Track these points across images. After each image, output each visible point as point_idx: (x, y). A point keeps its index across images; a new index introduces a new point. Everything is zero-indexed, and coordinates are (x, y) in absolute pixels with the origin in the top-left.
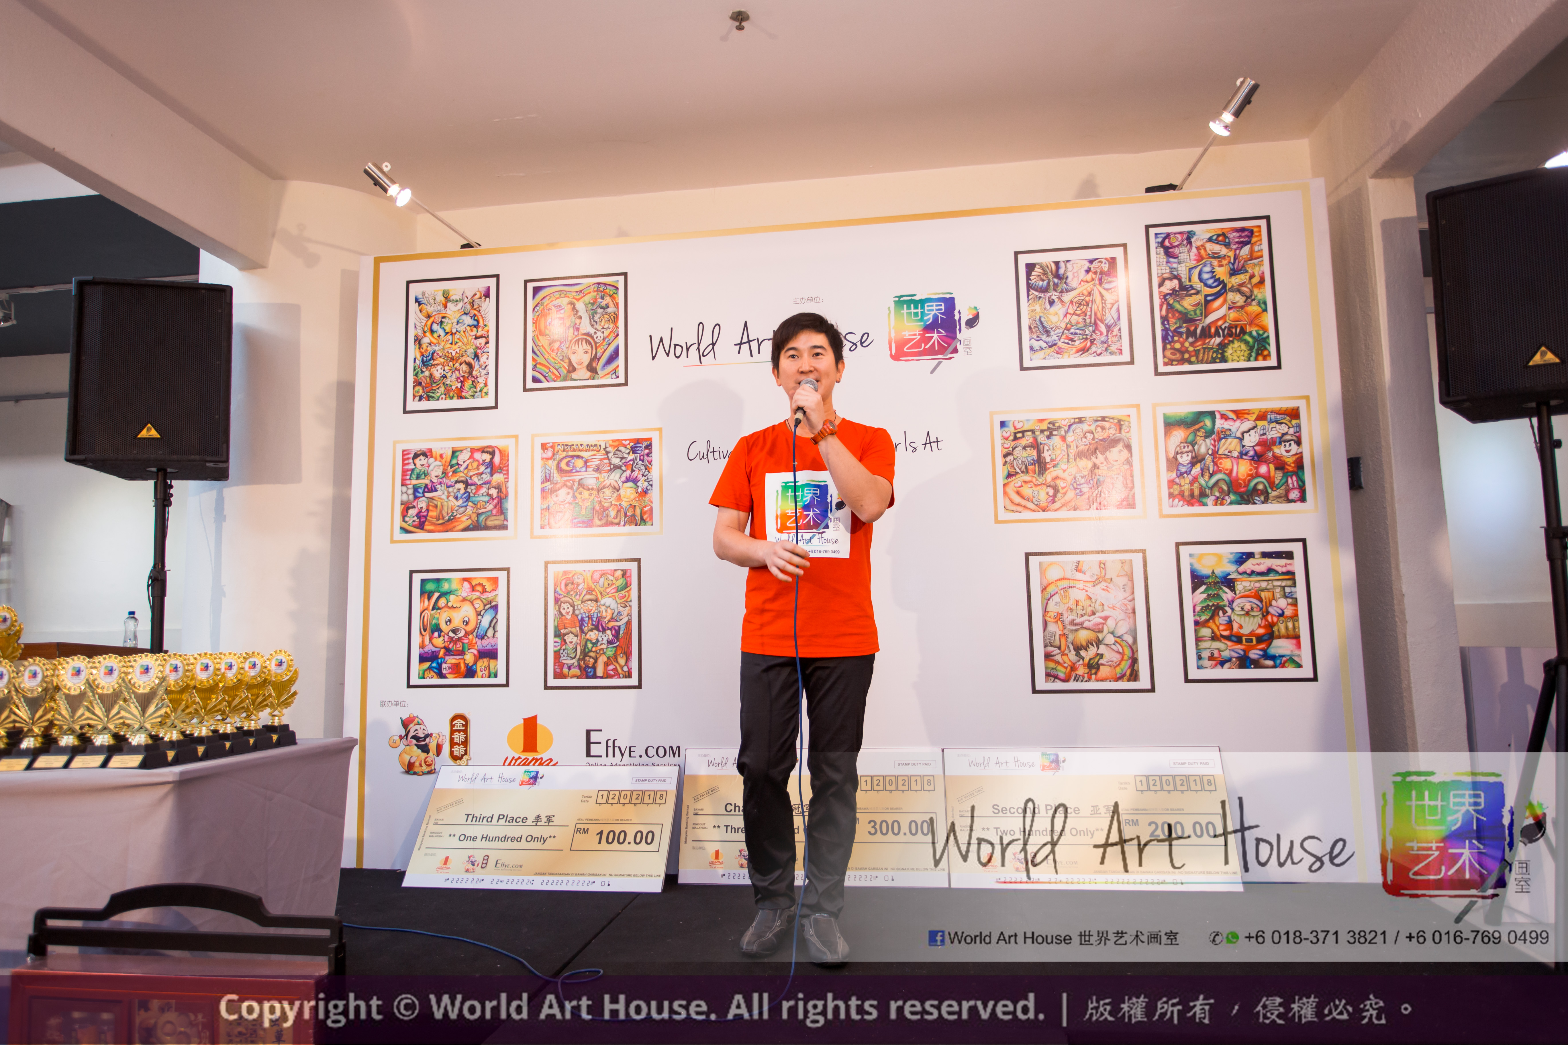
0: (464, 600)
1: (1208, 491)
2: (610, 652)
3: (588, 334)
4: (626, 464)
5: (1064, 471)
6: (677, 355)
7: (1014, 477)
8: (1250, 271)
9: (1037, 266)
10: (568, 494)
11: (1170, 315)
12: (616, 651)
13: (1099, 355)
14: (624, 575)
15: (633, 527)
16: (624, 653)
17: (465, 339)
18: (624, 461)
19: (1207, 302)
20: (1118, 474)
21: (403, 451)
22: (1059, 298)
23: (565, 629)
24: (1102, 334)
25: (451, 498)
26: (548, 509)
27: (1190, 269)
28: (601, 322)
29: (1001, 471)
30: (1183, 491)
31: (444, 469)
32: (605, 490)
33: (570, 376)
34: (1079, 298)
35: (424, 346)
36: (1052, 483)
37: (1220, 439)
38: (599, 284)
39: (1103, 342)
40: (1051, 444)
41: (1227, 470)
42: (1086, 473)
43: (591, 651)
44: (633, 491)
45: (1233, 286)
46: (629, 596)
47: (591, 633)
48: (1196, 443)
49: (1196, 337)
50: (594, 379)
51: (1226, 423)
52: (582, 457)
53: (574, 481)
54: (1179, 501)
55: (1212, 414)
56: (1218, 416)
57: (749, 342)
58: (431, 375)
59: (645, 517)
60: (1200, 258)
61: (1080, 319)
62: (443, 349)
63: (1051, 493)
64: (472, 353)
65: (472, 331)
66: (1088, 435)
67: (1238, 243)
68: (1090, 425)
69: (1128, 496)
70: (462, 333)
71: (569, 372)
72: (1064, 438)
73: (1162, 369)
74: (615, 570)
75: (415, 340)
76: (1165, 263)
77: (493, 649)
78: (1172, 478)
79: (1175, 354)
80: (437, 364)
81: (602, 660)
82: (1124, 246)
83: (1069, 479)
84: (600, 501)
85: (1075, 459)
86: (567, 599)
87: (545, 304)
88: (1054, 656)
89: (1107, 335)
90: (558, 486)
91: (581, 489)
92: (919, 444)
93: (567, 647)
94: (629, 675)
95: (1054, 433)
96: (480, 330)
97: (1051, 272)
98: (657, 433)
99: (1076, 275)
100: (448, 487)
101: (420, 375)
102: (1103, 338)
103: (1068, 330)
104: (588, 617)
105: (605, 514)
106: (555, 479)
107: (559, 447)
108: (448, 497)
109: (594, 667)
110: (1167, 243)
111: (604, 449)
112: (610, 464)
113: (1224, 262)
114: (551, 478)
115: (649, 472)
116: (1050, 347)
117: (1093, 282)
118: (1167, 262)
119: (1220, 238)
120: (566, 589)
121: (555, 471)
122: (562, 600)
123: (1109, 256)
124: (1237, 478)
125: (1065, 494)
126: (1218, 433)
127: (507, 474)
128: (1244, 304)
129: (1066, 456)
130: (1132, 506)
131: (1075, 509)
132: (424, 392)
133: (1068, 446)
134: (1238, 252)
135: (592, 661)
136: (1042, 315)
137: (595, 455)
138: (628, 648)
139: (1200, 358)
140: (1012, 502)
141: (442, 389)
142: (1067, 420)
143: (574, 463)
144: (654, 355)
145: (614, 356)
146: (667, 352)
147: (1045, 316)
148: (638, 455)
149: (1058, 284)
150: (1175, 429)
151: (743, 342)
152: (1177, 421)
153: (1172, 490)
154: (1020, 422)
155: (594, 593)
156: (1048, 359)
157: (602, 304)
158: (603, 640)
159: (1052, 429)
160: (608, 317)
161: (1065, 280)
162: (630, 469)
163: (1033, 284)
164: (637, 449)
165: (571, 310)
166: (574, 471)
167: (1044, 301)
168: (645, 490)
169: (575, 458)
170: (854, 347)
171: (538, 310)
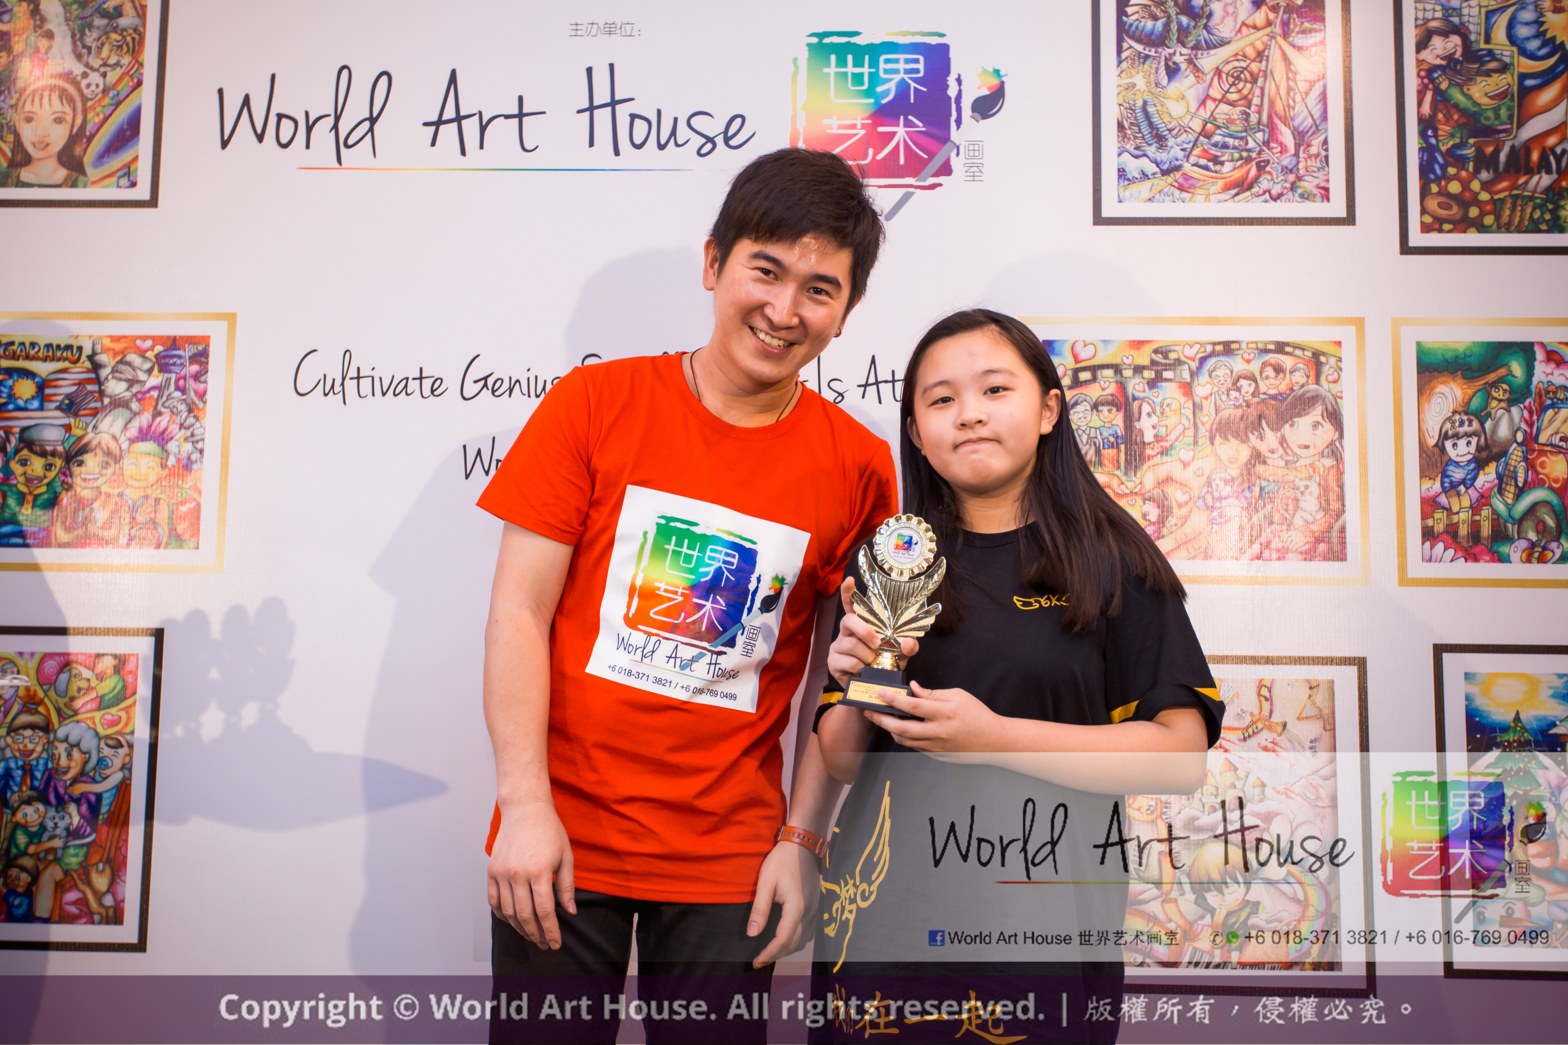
1: (1512, 529)
6: (284, 140)
12: (87, 856)
13: (1276, 198)
15: (153, 551)
16: (108, 861)
19: (1525, 93)
20: (1310, 478)
22: (1190, 62)
24: (1284, 149)
27: (1490, 14)
28: (100, 49)
30: (1456, 525)
33: (15, 175)
34: (1236, 64)
36: (1156, 492)
37: (1543, 409)
39: (1287, 170)
40: (1158, 400)
41: (1556, 481)
44: (155, 462)
46: (129, 719)
47: (29, 810)
48: (1489, 415)
49: (1496, 170)
50: (74, 185)
51: (1557, 372)
52: (29, 374)
53: (8, 431)
54: (1446, 549)
55: (1526, 350)
56: (1540, 355)
57: (459, 119)
59: (181, 528)
61: (1236, 112)
66: (1243, 383)
68: (1248, 361)
72: (1187, 388)
73: (1416, 238)
74: (99, 656)
78: (1432, 493)
79: (1449, 207)
83: (1196, 484)
85: (1212, 440)
89: (1296, 154)
91: (25, 452)
92: (850, 386)
94: (116, 917)
95: (1167, 374)
97: (1175, 1)
98: (224, 324)
99: (1231, 9)
102: (1287, 161)
103: (1208, 136)
104: (23, 768)
111: (91, 358)
115: (197, 418)
116: (1165, 173)
125: (1185, 519)
126: (1539, 394)
129: (1192, 429)
130: (1338, 554)
133: (1197, 408)
135: (25, 877)
136: (1148, 98)
137: (66, 370)
138: (118, 849)
139: (1505, 219)
142: (1197, 347)
143: (11, 388)
144: (226, 137)
145: (128, 133)
146: (259, 131)
147: (1156, 101)
148: (173, 376)
149: (1188, 28)
150: (1442, 379)
151: (444, 118)
152: (1447, 361)
153: (1430, 522)
154: (1085, 346)
155: (41, 709)
156: (1159, 201)
157: (105, 6)
158: (56, 826)
159: (1162, 364)
160: (119, 38)
161: (1205, 21)
162: (151, 409)
163: (1131, 25)
164: (171, 361)
165: (28, 15)
166: (11, 407)
167: (1154, 66)
168: (185, 461)
169: (16, 376)
170: (709, 146)
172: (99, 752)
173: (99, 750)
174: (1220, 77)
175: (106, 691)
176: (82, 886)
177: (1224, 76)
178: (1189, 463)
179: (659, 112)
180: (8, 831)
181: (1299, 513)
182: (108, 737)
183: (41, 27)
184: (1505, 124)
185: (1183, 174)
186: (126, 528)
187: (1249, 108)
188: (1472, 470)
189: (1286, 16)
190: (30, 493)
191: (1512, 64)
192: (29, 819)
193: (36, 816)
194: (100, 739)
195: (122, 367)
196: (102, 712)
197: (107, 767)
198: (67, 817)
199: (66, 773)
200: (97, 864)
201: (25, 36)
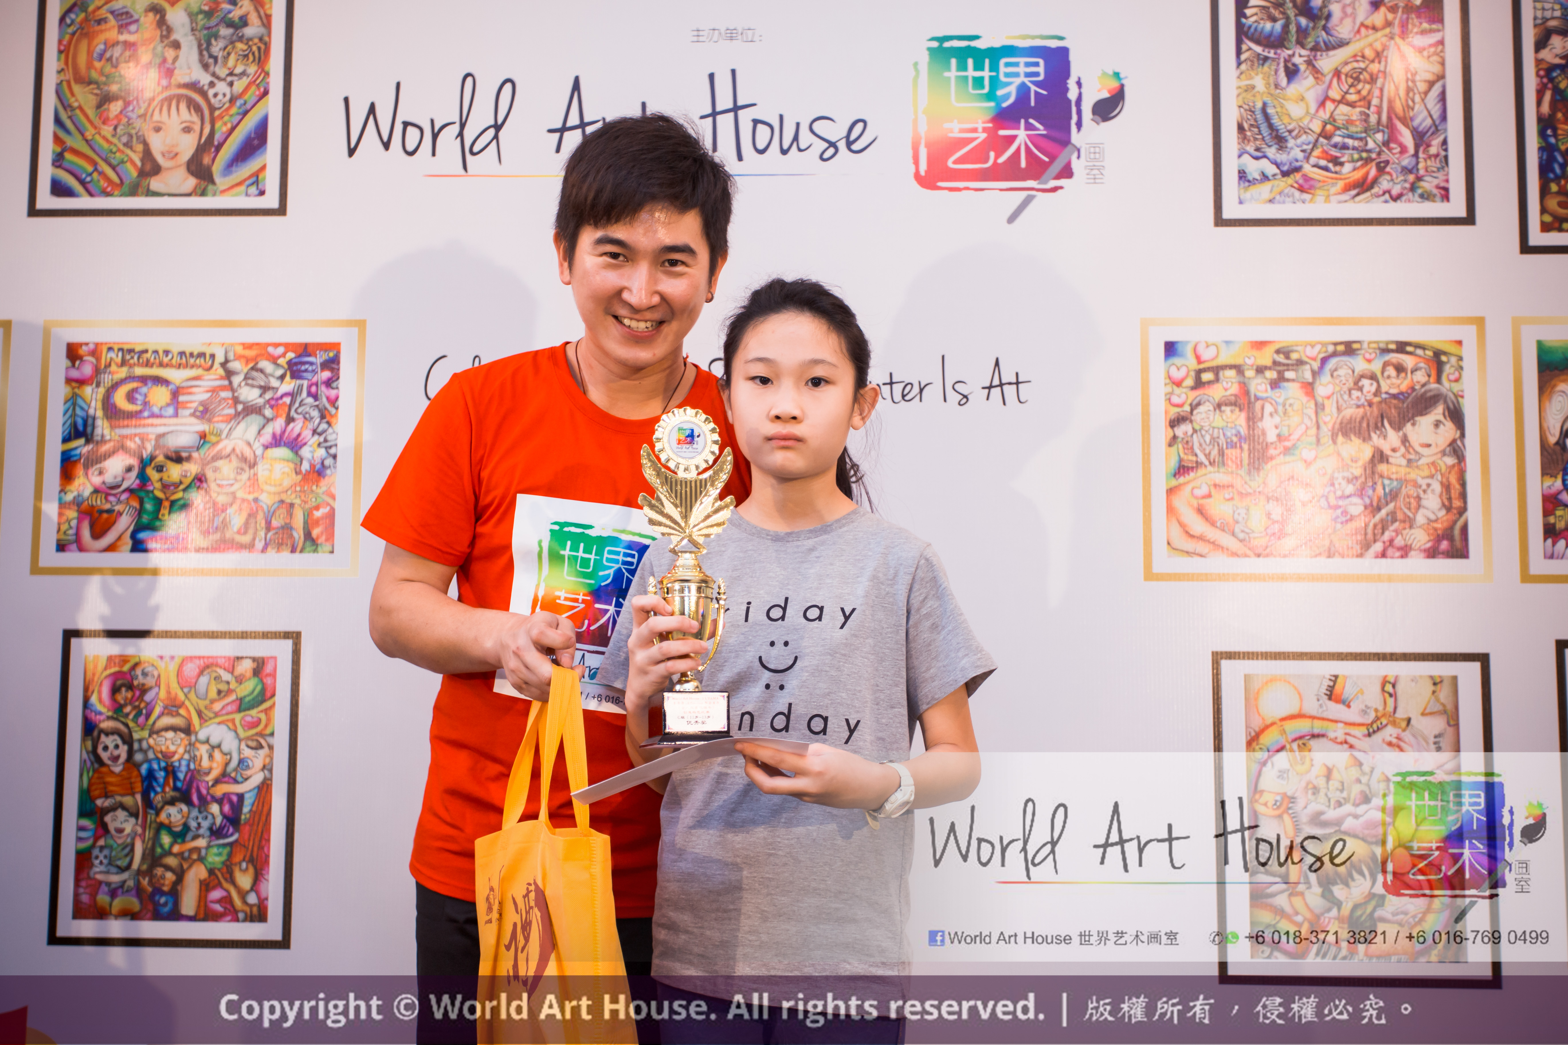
2: (216, 858)
3: (193, 86)
6: (410, 147)
7: (1192, 475)
11: (1560, 115)
12: (230, 855)
14: (257, 672)
16: (252, 861)
18: (268, 396)
20: (1432, 476)
22: (1309, 63)
23: (106, 796)
28: (226, 58)
29: (1163, 461)
32: (219, 463)
33: (144, 183)
39: (1406, 170)
40: (1280, 400)
43: (169, 853)
44: (288, 468)
46: (269, 721)
47: (172, 810)
50: (203, 194)
52: (164, 382)
57: (583, 125)
59: (315, 533)
61: (1355, 114)
66: (1365, 382)
69: (1451, 528)
72: (1309, 388)
73: (1537, 238)
74: (239, 658)
78: (1553, 490)
79: (1566, 206)
81: (196, 874)
83: (1319, 483)
92: (974, 387)
93: (111, 842)
95: (1289, 375)
97: (1294, 2)
98: (354, 331)
99: (1349, 10)
103: (1328, 137)
104: (165, 769)
106: (98, 431)
107: (112, 355)
109: (175, 893)
111: (224, 365)
112: (236, 400)
114: (89, 430)
115: (329, 424)
117: (1387, 30)
121: (100, 413)
125: (1308, 518)
133: (1319, 408)
135: (170, 876)
136: (1268, 99)
137: (199, 378)
138: (261, 848)
140: (1187, 532)
142: (1318, 347)
143: (146, 396)
144: (353, 145)
145: (256, 142)
146: (385, 138)
147: (1276, 103)
148: (305, 383)
149: (1307, 29)
150: (1562, 377)
151: (569, 124)
152: (1567, 359)
153: (1552, 519)
154: (1208, 346)
155: (182, 711)
156: (1279, 202)
157: (231, 16)
158: (199, 826)
159: (1284, 365)
160: (245, 47)
161: (1323, 22)
162: (284, 416)
163: (1250, 27)
164: (303, 368)
165: (154, 25)
166: (146, 414)
167: (1273, 67)
168: (318, 467)
169: (150, 384)
170: (831, 151)
171: (73, 22)
172: (240, 753)
173: (240, 752)
174: (1339, 78)
176: (226, 885)
177: (1343, 77)
179: (781, 117)
181: (1422, 511)
182: (248, 738)
183: (167, 36)
186: (262, 534)
190: (167, 499)
192: (173, 819)
193: (179, 816)
194: (240, 740)
195: (255, 374)
196: (242, 714)
197: (248, 767)
198: (210, 817)
199: (208, 774)
200: (240, 863)
201: (152, 46)
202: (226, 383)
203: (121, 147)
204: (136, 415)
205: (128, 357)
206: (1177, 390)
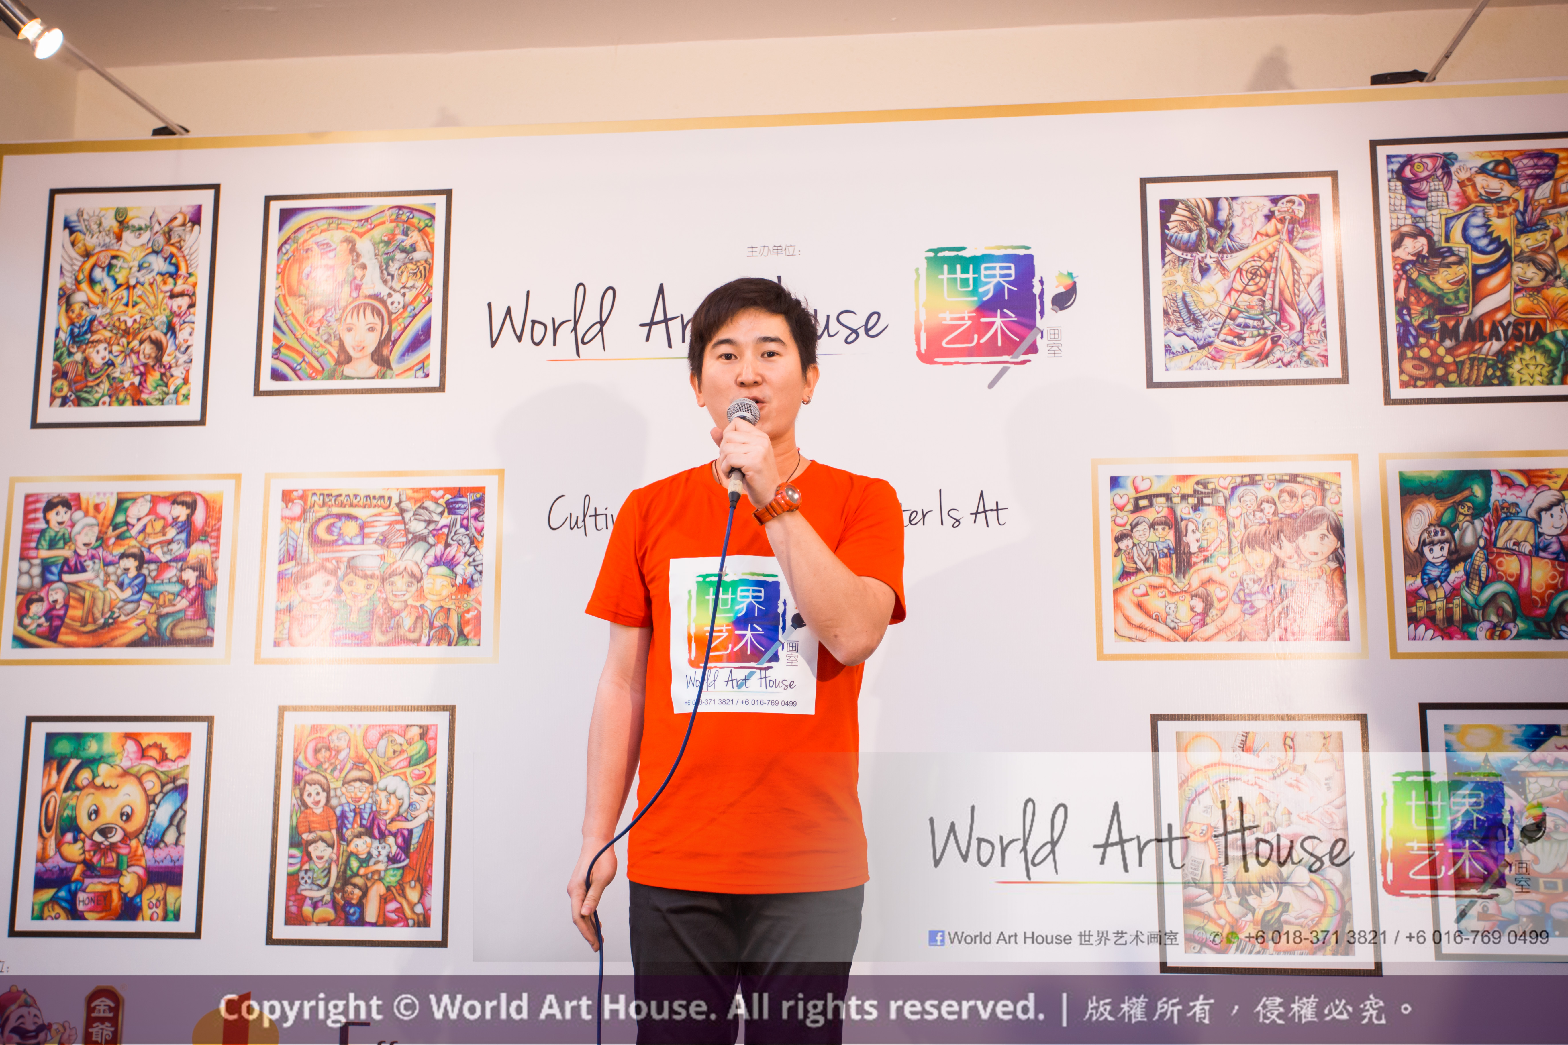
0: (125, 773)
1: (1478, 614)
2: (392, 878)
3: (376, 297)
4: (436, 533)
5: (1223, 569)
6: (537, 340)
7: (1133, 578)
8: (1552, 226)
9: (1180, 205)
10: (328, 583)
11: (1412, 299)
12: (403, 876)
13: (1286, 365)
14: (423, 736)
15: (444, 647)
16: (418, 880)
17: (152, 298)
18: (431, 527)
19: (1477, 279)
20: (1319, 577)
21: (27, 496)
22: (1218, 263)
23: (310, 832)
24: (1292, 328)
25: (111, 585)
26: (289, 609)
27: (1448, 220)
28: (400, 275)
29: (1110, 567)
30: (1434, 612)
31: (100, 532)
33: (340, 370)
34: (1253, 263)
35: (77, 307)
36: (1201, 591)
37: (1499, 521)
38: (400, 208)
40: (1200, 520)
41: (1511, 576)
42: (1261, 575)
43: (357, 875)
44: (447, 582)
45: (1522, 252)
46: (431, 774)
48: (1457, 527)
49: (1457, 339)
50: (383, 376)
51: (1509, 493)
52: (356, 518)
53: (339, 560)
54: (1427, 629)
55: (1484, 476)
56: (1495, 480)
57: (666, 320)
58: (86, 361)
59: (466, 631)
60: (1465, 201)
61: (1254, 300)
62: (111, 314)
63: (1199, 606)
64: (162, 323)
65: (165, 283)
66: (1265, 506)
67: (1531, 176)
68: (1269, 489)
70: (147, 286)
71: (339, 363)
72: (1222, 511)
73: (1397, 392)
74: (408, 726)
75: (61, 297)
76: (1403, 208)
77: (175, 867)
78: (1414, 587)
79: (1421, 368)
80: (99, 341)
81: (377, 891)
82: (1334, 175)
83: (1231, 583)
84: (386, 600)
86: (316, 777)
87: (301, 241)
88: (1200, 904)
89: (1302, 331)
90: (310, 569)
91: (351, 576)
92: (964, 513)
93: (313, 866)
94: (424, 921)
95: (1206, 500)
96: (180, 281)
97: (1205, 216)
98: (495, 478)
99: (1248, 222)
100: (107, 564)
101: (66, 360)
102: (1295, 336)
103: (1233, 319)
104: (354, 811)
105: (393, 622)
106: (305, 556)
107: (315, 498)
108: (106, 583)
109: (361, 905)
110: (1408, 173)
111: (398, 505)
112: (407, 531)
113: (1508, 210)
114: (298, 556)
115: (476, 548)
116: (1201, 347)
117: (1277, 237)
118: (1407, 207)
119: (1501, 168)
120: (316, 759)
121: (306, 542)
122: (308, 778)
123: (1305, 192)
124: (1529, 591)
125: (1224, 610)
126: (1496, 510)
127: (217, 544)
128: (1541, 283)
129: (1227, 542)
131: (1241, 639)
132: (70, 390)
133: (1230, 526)
134: (1531, 192)
135: (358, 893)
136: (1187, 291)
137: (379, 515)
138: (426, 870)
139: (1465, 376)
140: (1129, 623)
141: (105, 386)
142: (1229, 479)
143: (340, 529)
144: (494, 339)
146: (518, 334)
147: (1193, 293)
148: (459, 517)
149: (1215, 237)
150: (1419, 500)
151: (655, 320)
152: (1422, 485)
153: (1414, 610)
154: (1143, 480)
155: (366, 767)
156: (1197, 369)
157: (403, 244)
159: (1202, 493)
160: (415, 267)
161: (1228, 232)
162: (443, 542)
163: (1172, 237)
164: (457, 506)
165: (347, 253)
166: (340, 542)
167: (1190, 267)
168: (468, 580)
169: (343, 519)
170: (854, 336)
171: (287, 251)
174: (1241, 274)
175: (414, 752)
177: (1244, 273)
178: (1225, 568)
180: (345, 858)
182: (416, 787)
183: (357, 261)
184: (1463, 303)
185: (1215, 348)
186: (427, 631)
187: (1264, 296)
188: (1446, 569)
189: (1291, 226)
191: (1467, 258)
192: (360, 849)
193: (365, 847)
194: (410, 789)
195: (421, 511)
196: (411, 769)
198: (387, 847)
199: (386, 814)
200: (410, 882)
201: (345, 267)
202: (400, 518)
203: (323, 343)
204: (333, 543)
205: (327, 500)
206: (1120, 514)
